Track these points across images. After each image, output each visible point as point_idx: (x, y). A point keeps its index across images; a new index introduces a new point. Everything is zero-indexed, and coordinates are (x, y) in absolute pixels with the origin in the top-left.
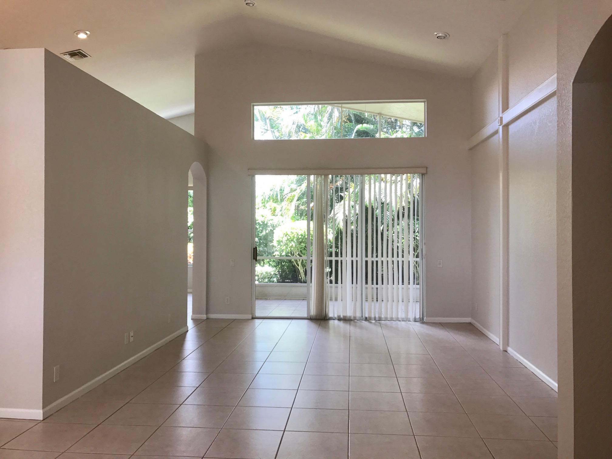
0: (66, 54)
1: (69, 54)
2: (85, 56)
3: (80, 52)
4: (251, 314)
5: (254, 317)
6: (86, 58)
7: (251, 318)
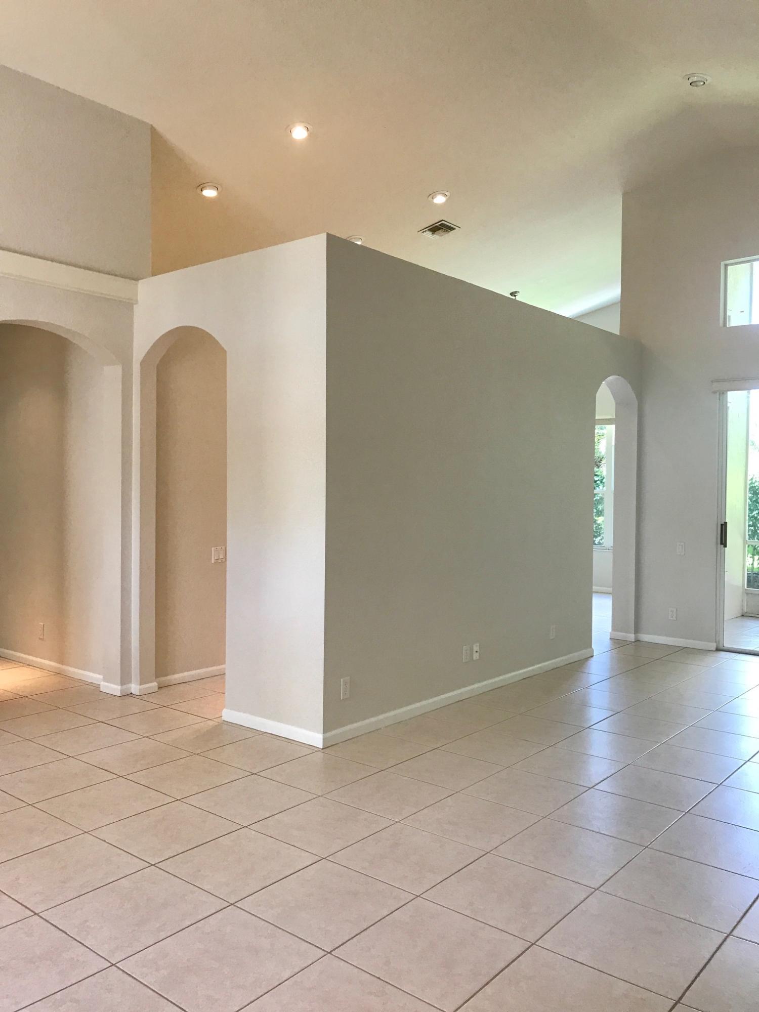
0: (426, 231)
1: (429, 230)
2: (451, 229)
3: (442, 224)
4: (716, 642)
5: (721, 647)
6: (453, 231)
7: (714, 649)
